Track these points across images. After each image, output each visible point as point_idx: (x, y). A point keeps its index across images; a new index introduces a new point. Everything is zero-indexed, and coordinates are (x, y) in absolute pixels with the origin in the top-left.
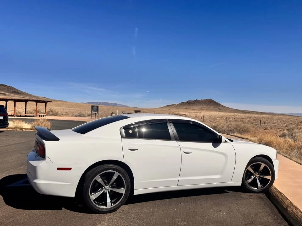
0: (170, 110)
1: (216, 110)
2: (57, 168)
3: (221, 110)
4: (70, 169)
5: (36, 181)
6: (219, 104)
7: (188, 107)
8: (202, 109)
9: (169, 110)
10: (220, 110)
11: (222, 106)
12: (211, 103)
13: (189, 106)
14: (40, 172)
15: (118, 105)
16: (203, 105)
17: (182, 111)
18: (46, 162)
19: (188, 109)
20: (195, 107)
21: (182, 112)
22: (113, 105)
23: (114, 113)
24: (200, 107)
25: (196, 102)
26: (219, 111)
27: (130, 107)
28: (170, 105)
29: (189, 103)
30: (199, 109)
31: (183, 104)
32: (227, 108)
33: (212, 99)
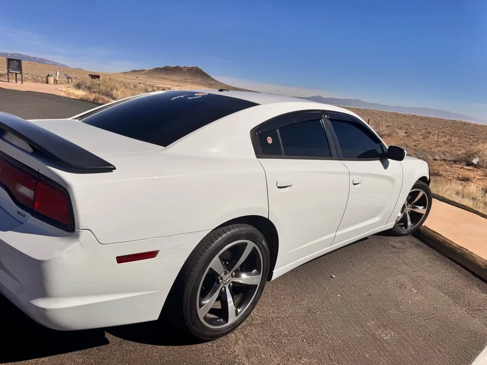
0: (138, 79)
1: (204, 85)
2: (118, 258)
3: (211, 84)
4: (152, 254)
5: (41, 303)
6: (209, 77)
7: (166, 76)
8: (185, 81)
9: (137, 77)
10: (211, 86)
11: (213, 80)
12: (197, 73)
13: (167, 74)
14: (58, 277)
15: (46, 62)
16: (186, 76)
17: (156, 81)
18: (82, 245)
19: (166, 79)
20: (176, 78)
21: (158, 83)
22: (38, 62)
23: (51, 76)
24: (182, 78)
25: (177, 70)
26: (209, 87)
27: (69, 68)
28: (138, 71)
29: (167, 70)
30: (181, 81)
31: (157, 70)
32: (219, 83)
33: (200, 68)
